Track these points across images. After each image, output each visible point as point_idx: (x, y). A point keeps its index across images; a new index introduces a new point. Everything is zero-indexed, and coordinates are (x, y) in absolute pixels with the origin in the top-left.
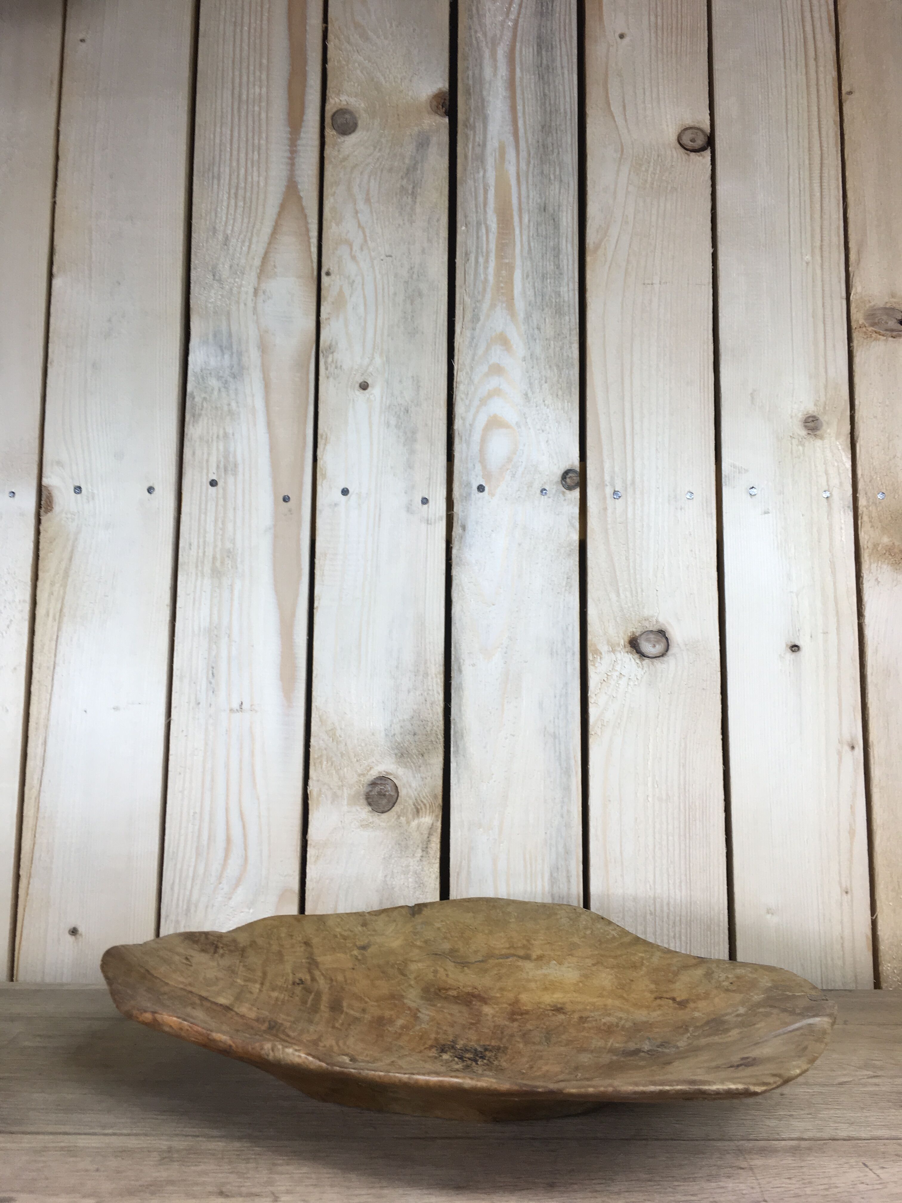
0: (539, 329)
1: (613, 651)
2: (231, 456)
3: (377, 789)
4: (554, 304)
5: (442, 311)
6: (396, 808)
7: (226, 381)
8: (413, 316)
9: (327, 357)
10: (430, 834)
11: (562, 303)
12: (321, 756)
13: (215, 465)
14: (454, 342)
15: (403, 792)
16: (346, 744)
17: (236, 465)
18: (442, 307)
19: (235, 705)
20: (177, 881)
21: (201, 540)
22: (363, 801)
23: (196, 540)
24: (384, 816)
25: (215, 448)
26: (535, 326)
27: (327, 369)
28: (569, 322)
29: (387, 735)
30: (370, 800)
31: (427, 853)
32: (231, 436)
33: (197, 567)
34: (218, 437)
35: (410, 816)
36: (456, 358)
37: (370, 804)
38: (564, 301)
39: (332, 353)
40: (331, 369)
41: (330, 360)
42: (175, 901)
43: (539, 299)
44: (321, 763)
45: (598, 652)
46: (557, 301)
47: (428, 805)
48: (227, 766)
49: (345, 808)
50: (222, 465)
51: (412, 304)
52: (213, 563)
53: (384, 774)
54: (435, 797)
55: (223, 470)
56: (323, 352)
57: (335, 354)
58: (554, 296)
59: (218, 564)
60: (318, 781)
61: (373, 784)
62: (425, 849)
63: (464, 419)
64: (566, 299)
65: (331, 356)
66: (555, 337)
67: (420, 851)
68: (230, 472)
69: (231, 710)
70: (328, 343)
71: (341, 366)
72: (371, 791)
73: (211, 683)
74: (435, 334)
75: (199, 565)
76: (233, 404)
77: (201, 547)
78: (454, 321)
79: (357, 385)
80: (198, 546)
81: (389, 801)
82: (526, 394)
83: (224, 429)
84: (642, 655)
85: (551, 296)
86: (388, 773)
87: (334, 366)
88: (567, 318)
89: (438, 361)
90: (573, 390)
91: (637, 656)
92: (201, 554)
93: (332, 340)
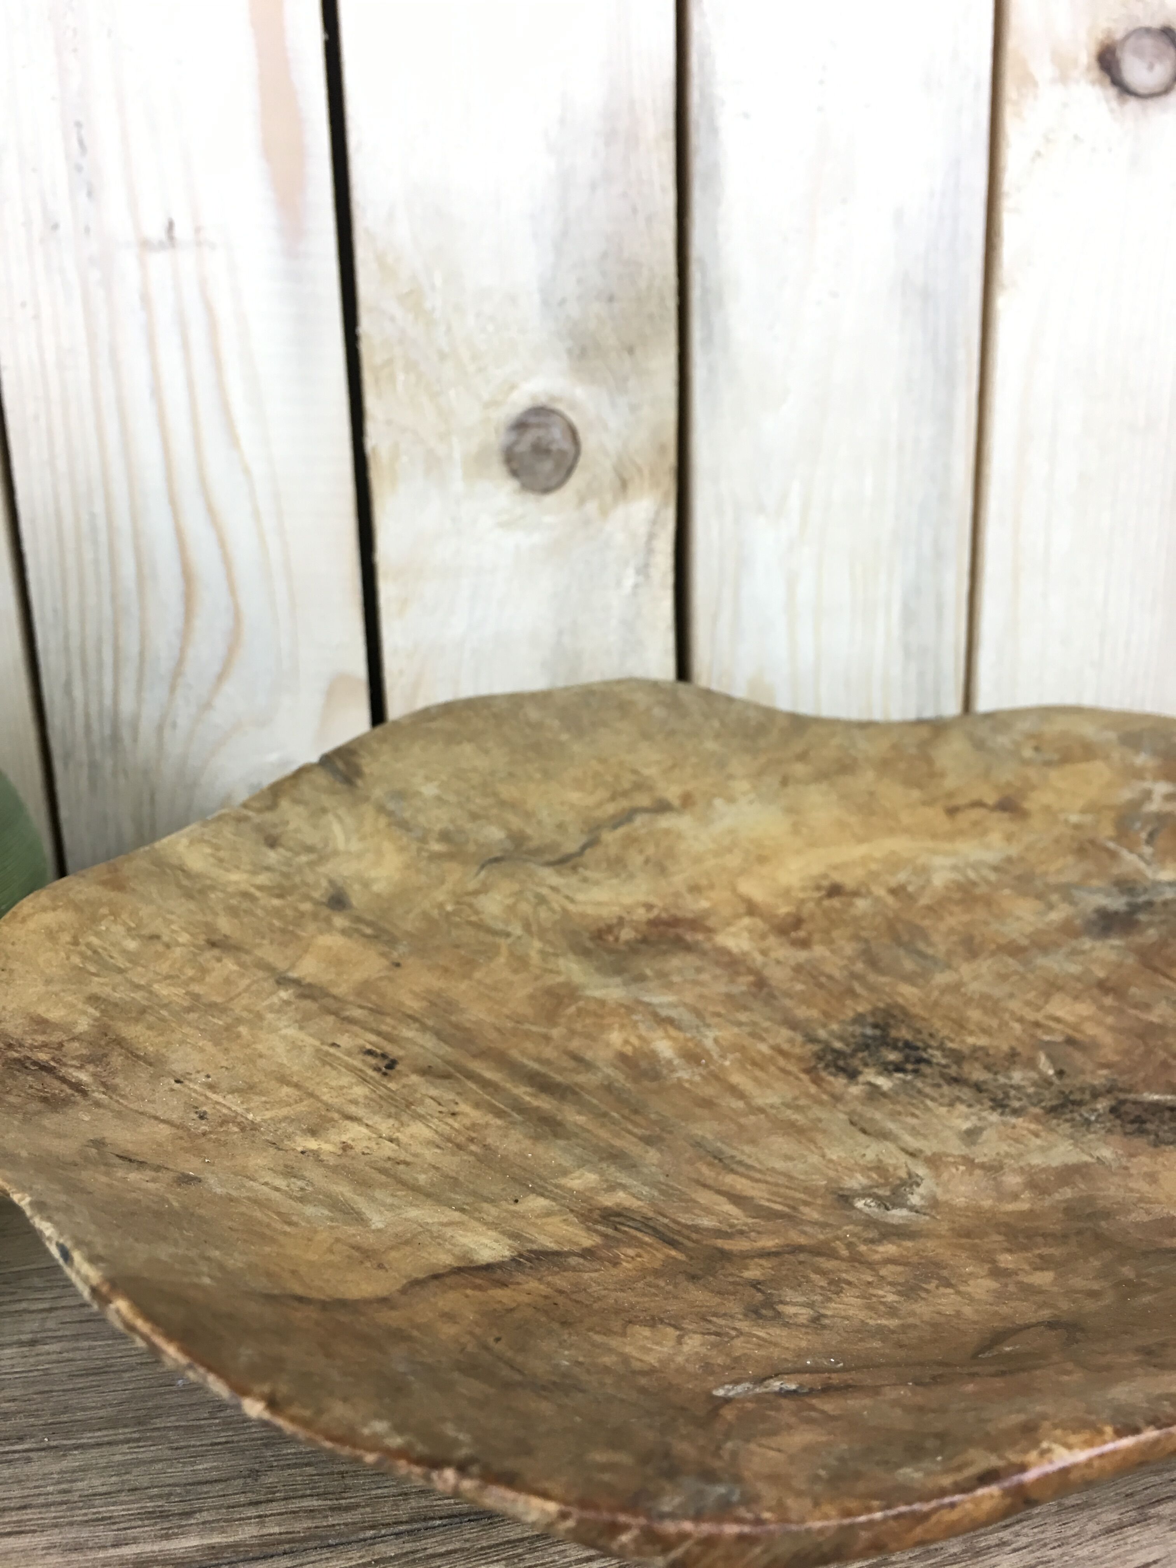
1: (1063, 78)
3: (530, 437)
6: (577, 481)
10: (651, 536)
12: (390, 362)
15: (589, 441)
16: (449, 330)
19: (155, 231)
22: (498, 469)
24: (550, 500)
29: (545, 303)
30: (515, 465)
31: (647, 576)
35: (609, 497)
37: (515, 473)
44: (392, 378)
45: (1028, 80)
47: (646, 472)
48: (156, 392)
49: (458, 485)
53: (543, 400)
54: (662, 449)
60: (389, 422)
61: (520, 425)
62: (644, 570)
67: (630, 572)
69: (145, 245)
72: (516, 443)
73: (79, 168)
81: (558, 466)
84: (1124, 89)
86: (553, 399)
91: (1112, 92)
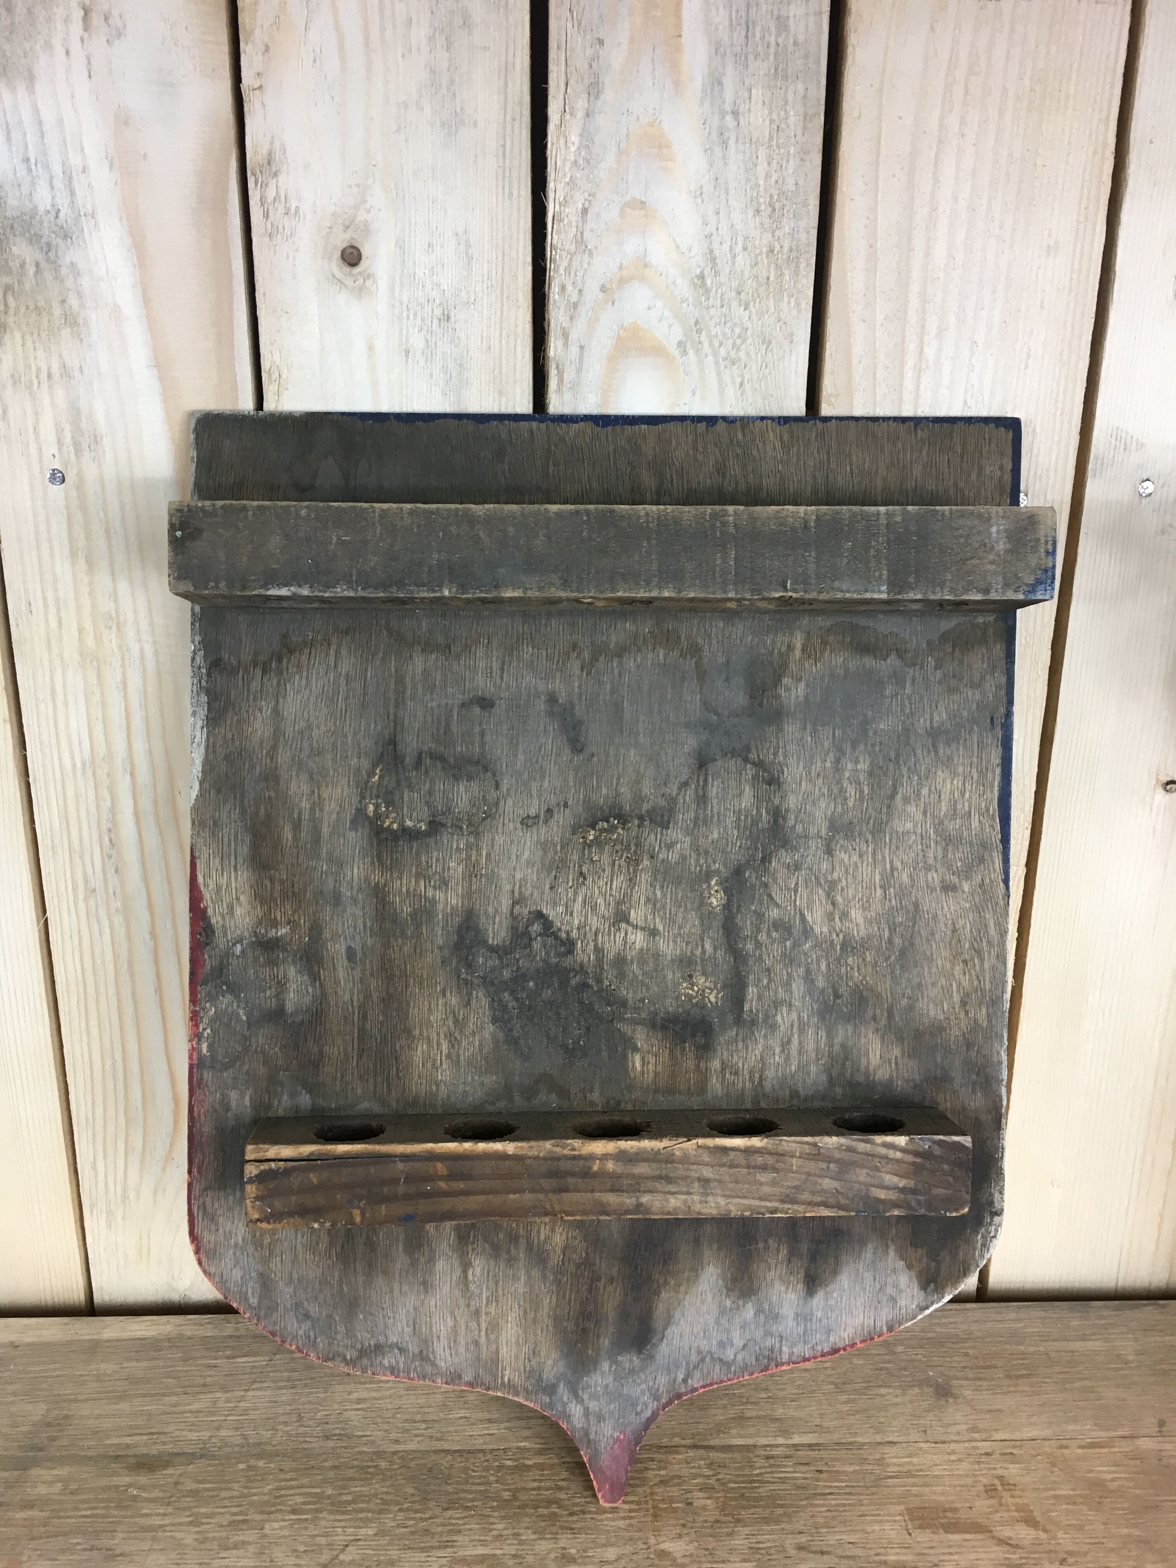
0: (735, 113)
2: (84, 420)
4: (772, 50)
5: (518, 66)
7: (49, 244)
8: (452, 82)
9: (266, 185)
11: (791, 48)
13: (52, 439)
14: (545, 147)
17: (96, 439)
18: (519, 53)
20: (100, 1156)
21: (50, 595)
23: (39, 595)
25: (46, 402)
26: (728, 107)
27: (266, 216)
28: (805, 97)
32: (77, 373)
33: (49, 648)
34: (49, 376)
36: (551, 185)
38: (795, 43)
39: (276, 174)
40: (277, 214)
41: (271, 193)
42: (101, 1185)
43: (739, 36)
46: (780, 41)
50: (68, 439)
51: (448, 49)
52: (81, 640)
55: (72, 449)
56: (254, 174)
57: (281, 178)
58: (773, 29)
59: (90, 642)
63: (565, 335)
64: (801, 38)
65: (272, 183)
66: (771, 138)
68: (86, 453)
70: (265, 152)
71: (297, 208)
74: (504, 128)
75: (54, 644)
76: (73, 301)
77: (52, 610)
78: (546, 90)
79: (338, 254)
80: (46, 605)
82: (702, 277)
83: (61, 356)
85: (765, 30)
87: (281, 209)
88: (800, 86)
89: (511, 194)
90: (803, 265)
92: (53, 624)
93: (272, 143)
